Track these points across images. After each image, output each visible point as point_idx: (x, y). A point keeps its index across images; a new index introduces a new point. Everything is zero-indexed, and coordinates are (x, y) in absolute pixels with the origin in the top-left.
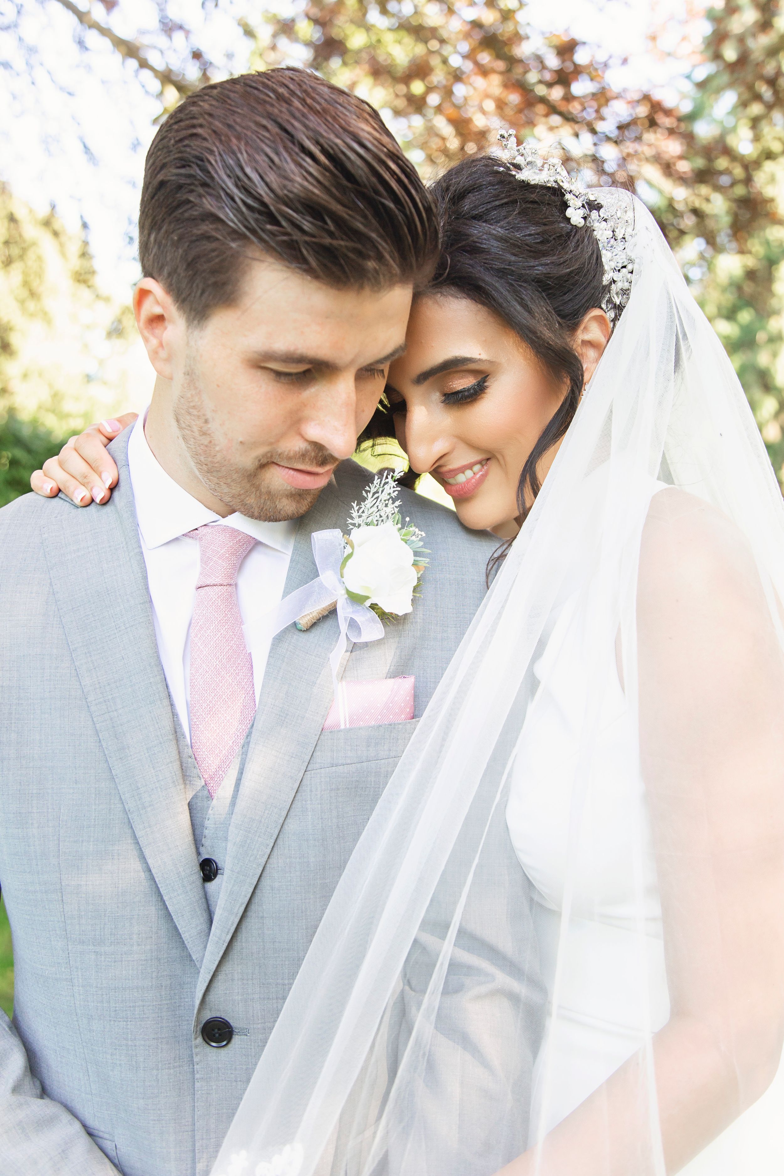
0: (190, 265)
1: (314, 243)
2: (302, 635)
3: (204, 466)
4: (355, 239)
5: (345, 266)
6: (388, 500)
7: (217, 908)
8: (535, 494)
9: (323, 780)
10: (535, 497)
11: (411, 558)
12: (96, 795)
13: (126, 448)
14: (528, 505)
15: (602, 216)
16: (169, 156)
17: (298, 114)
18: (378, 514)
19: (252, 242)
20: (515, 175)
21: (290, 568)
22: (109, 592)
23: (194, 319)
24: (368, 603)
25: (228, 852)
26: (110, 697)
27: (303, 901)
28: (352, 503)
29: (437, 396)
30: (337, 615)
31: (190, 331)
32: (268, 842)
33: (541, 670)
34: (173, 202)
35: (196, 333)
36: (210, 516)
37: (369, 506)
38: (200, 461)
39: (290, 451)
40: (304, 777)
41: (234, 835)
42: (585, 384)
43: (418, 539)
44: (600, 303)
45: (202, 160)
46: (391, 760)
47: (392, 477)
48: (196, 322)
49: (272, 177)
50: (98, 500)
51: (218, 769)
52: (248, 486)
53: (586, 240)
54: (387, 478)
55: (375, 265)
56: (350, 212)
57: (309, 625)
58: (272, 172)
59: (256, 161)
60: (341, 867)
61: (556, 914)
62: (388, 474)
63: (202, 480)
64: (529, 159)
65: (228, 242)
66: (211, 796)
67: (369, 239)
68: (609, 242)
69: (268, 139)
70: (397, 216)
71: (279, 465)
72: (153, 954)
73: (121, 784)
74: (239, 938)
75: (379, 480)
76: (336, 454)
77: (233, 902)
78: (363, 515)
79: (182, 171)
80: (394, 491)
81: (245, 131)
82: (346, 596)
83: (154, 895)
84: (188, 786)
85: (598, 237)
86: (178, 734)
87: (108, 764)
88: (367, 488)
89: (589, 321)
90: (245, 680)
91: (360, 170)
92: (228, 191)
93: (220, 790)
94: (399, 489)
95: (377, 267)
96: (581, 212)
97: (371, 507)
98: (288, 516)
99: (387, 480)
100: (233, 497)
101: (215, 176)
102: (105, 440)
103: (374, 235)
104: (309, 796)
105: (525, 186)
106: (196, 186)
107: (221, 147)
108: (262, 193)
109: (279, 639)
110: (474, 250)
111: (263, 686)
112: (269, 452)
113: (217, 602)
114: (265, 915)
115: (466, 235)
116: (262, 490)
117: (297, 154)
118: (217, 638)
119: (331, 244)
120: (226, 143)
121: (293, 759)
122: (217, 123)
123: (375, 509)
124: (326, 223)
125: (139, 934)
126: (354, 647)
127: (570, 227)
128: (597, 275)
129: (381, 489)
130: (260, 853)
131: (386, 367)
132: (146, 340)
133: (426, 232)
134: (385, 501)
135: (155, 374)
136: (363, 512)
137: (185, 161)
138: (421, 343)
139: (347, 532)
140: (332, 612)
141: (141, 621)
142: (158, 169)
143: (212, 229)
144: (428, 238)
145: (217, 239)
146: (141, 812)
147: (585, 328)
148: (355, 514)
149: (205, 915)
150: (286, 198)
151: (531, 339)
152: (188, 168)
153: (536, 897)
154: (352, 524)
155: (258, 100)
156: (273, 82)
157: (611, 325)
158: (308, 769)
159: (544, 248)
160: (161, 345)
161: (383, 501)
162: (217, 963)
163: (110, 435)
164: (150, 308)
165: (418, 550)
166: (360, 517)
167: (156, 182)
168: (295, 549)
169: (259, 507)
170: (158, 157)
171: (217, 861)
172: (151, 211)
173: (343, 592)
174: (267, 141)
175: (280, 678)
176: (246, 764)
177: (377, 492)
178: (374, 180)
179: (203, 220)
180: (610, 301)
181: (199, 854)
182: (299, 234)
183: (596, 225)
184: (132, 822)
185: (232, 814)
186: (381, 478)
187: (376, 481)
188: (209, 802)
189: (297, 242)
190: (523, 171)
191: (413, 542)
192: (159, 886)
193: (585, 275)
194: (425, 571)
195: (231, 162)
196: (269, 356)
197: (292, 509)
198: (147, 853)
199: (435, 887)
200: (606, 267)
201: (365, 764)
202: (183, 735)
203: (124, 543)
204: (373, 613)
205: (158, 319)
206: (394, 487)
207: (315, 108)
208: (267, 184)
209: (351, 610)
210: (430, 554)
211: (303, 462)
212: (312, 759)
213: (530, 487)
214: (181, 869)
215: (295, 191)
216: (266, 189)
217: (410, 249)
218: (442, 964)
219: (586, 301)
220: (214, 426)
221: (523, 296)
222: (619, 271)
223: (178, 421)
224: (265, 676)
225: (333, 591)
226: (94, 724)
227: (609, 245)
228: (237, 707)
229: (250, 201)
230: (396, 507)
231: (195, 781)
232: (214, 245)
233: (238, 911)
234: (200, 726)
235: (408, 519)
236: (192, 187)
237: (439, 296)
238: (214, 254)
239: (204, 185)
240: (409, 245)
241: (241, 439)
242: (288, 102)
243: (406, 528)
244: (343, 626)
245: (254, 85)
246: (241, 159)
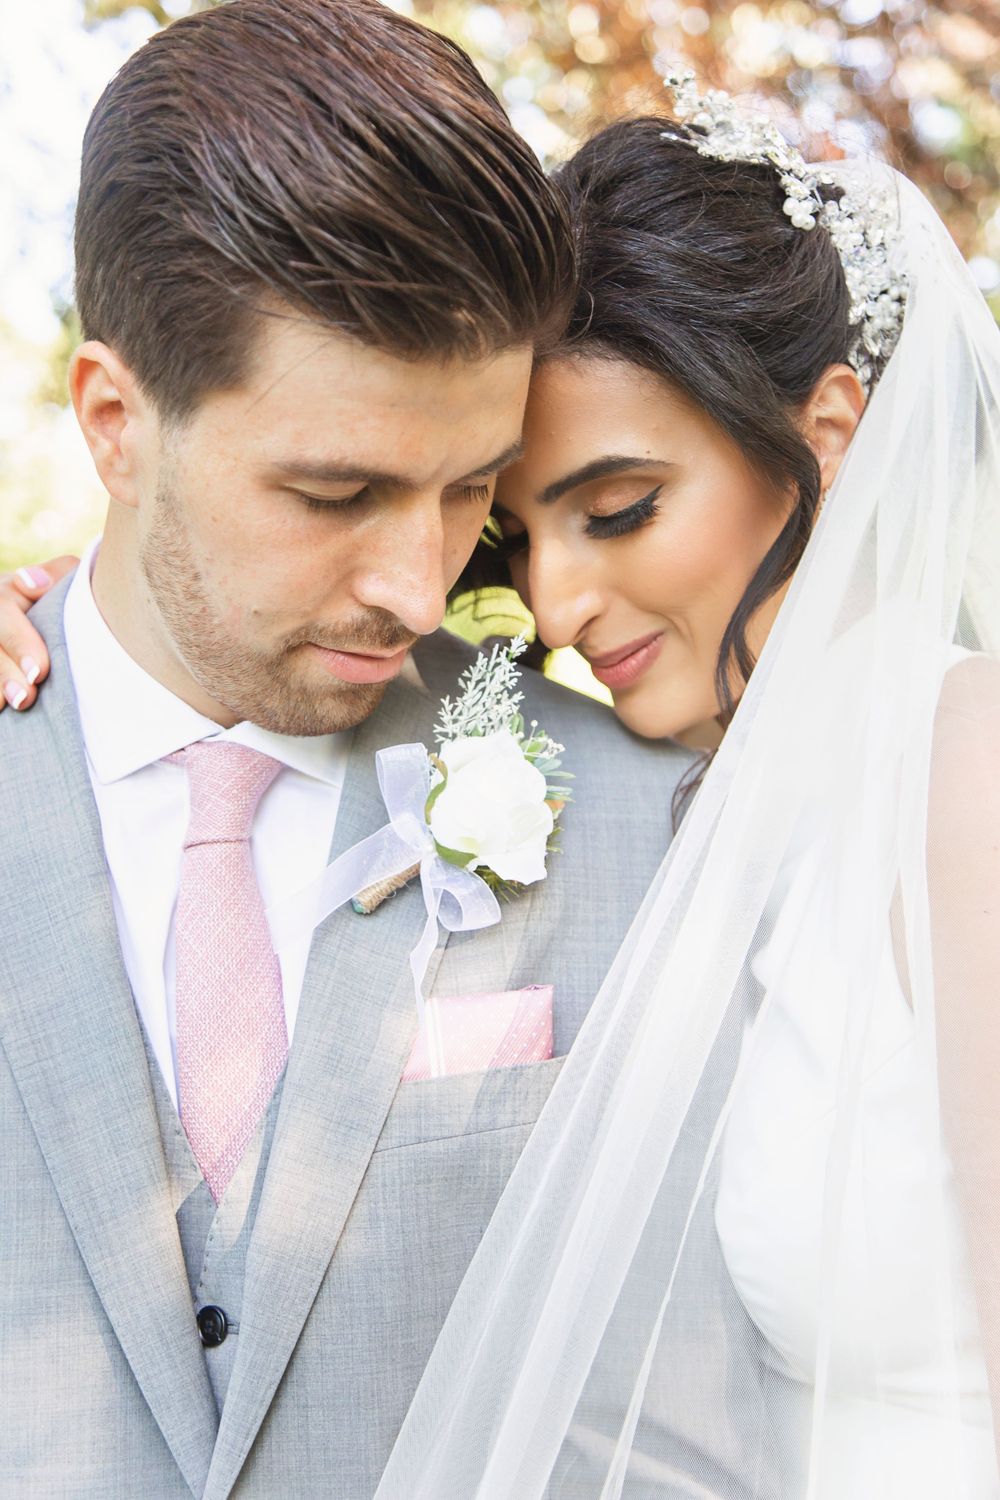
0: (163, 324)
1: (372, 288)
2: (363, 921)
3: (194, 648)
4: (437, 279)
5: (421, 323)
6: (502, 693)
7: (229, 1393)
8: (747, 675)
9: (404, 1166)
10: (747, 681)
11: (542, 788)
12: (18, 1203)
13: (61, 615)
14: (735, 696)
15: (844, 208)
16: (123, 141)
17: (336, 72)
18: (485, 717)
19: (265, 286)
20: (697, 148)
21: (341, 809)
22: (38, 858)
23: (172, 409)
24: (472, 866)
25: (245, 1294)
26: (41, 1035)
27: (375, 1376)
28: (442, 700)
29: (578, 521)
30: (420, 886)
31: (166, 429)
32: (313, 1274)
33: (766, 968)
34: (132, 218)
35: (176, 432)
36: (205, 727)
37: (469, 703)
38: (188, 640)
39: (337, 624)
40: (373, 1161)
41: (257, 1263)
42: (825, 490)
43: (553, 755)
44: (846, 354)
45: (180, 150)
46: (516, 1129)
47: (508, 654)
48: (175, 415)
49: (296, 178)
50: (16, 704)
51: (225, 1153)
52: (269, 679)
53: (819, 253)
54: (498, 656)
55: (470, 318)
56: (428, 235)
57: (375, 904)
58: (296, 170)
59: (270, 153)
60: (440, 1314)
61: (805, 1388)
62: (501, 649)
63: (190, 671)
64: (720, 118)
65: (226, 287)
66: (215, 1199)
67: (459, 276)
68: (857, 252)
69: (288, 113)
70: (504, 237)
71: (320, 647)
72: (119, 1478)
73: (62, 1182)
74: (266, 1445)
75: (486, 659)
76: (413, 628)
77: (255, 1381)
78: (460, 718)
79: (147, 167)
80: (511, 678)
81: (248, 101)
82: (436, 854)
83: (119, 1373)
84: (175, 1183)
85: (839, 246)
86: (156, 1094)
87: (40, 1149)
88: (466, 674)
89: (827, 386)
90: (269, 1000)
91: (442, 163)
92: (224, 202)
93: (230, 1187)
94: (520, 674)
95: (473, 321)
96: (810, 205)
97: (474, 705)
98: (335, 726)
99: (498, 660)
100: (243, 698)
101: (202, 177)
102: (25, 603)
103: (464, 270)
104: (381, 1194)
105: (714, 167)
106: (171, 193)
107: (210, 129)
108: (281, 206)
109: (323, 931)
110: (634, 280)
111: (300, 1008)
112: (303, 628)
113: (219, 870)
114: (310, 1403)
115: (619, 255)
116: (292, 686)
117: (337, 138)
118: (220, 929)
119: (397, 289)
120: (219, 122)
121: (353, 1131)
122: (203, 87)
123: (479, 708)
124: (388, 254)
125: (94, 1444)
126: (451, 939)
127: (789, 231)
128: (839, 311)
129: (488, 676)
130: (300, 1294)
131: (491, 481)
132: (92, 443)
133: (553, 261)
134: (496, 694)
135: (107, 496)
136: (460, 714)
137: (151, 150)
138: (551, 435)
139: (434, 748)
140: (414, 881)
141: (92, 904)
142: (105, 161)
143: (199, 265)
144: (556, 268)
145: (208, 281)
146: (97, 1230)
147: (822, 398)
148: (446, 717)
149: (207, 1406)
150: (321, 215)
151: (733, 425)
152: (155, 162)
153: (769, 1360)
154: (441, 734)
155: (269, 47)
156: (293, 14)
157: (866, 390)
158: (378, 1149)
159: (749, 270)
160: (117, 450)
161: (493, 695)
162: (229, 1489)
163: (32, 594)
164: (98, 389)
165: (555, 774)
166: (455, 721)
167: (103, 184)
168: (348, 778)
169: (287, 715)
170: (105, 142)
171: (226, 1310)
172: (95, 231)
173: (431, 847)
174: (285, 117)
175: (328, 995)
176: (275, 1141)
177: (482, 680)
178: (465, 179)
179: (183, 250)
180: (862, 351)
181: (195, 1298)
182: (346, 274)
183: (835, 225)
184: (80, 1247)
185: (252, 1228)
186: (488, 656)
187: (481, 660)
188: (211, 1209)
189: (341, 287)
190: (711, 139)
191: (544, 761)
192: (128, 1357)
193: (819, 312)
194: (564, 809)
195: (227, 153)
196: (299, 470)
197: (341, 715)
198: (107, 1299)
199: (598, 1344)
200: (854, 295)
201: (474, 1137)
202: (166, 1095)
203: (62, 775)
204: (481, 881)
205: (111, 409)
206: (510, 671)
207: (364, 56)
208: (288, 191)
209: (445, 878)
210: (572, 779)
211: (360, 641)
212: (385, 1130)
213: (737, 666)
214: (165, 1327)
215: (336, 201)
216: (287, 199)
217: (527, 288)
218: (614, 1479)
219: (823, 354)
220: (208, 585)
221: (717, 352)
222: (876, 299)
223: (149, 575)
224: (303, 991)
225: (415, 847)
226: (15, 1081)
227: (858, 258)
228: (256, 1045)
229: (259, 219)
230: (515, 704)
231: (187, 1173)
232: (202, 291)
233: (264, 1396)
234: (194, 1079)
235: (534, 723)
236: (163, 194)
237: (578, 357)
238: (204, 306)
239: (184, 190)
240: (525, 283)
241: (255, 607)
242: (321, 51)
243: (531, 738)
244: (432, 906)
245: (262, 20)
246: (245, 150)
